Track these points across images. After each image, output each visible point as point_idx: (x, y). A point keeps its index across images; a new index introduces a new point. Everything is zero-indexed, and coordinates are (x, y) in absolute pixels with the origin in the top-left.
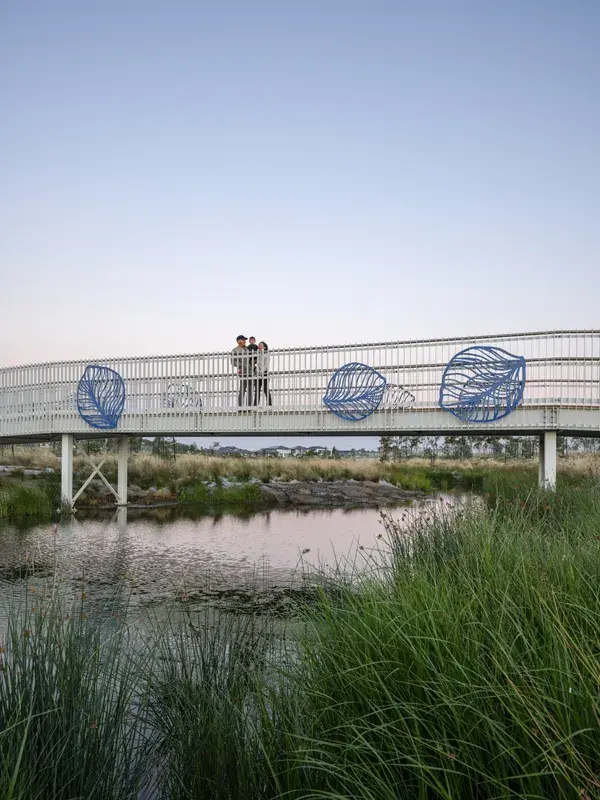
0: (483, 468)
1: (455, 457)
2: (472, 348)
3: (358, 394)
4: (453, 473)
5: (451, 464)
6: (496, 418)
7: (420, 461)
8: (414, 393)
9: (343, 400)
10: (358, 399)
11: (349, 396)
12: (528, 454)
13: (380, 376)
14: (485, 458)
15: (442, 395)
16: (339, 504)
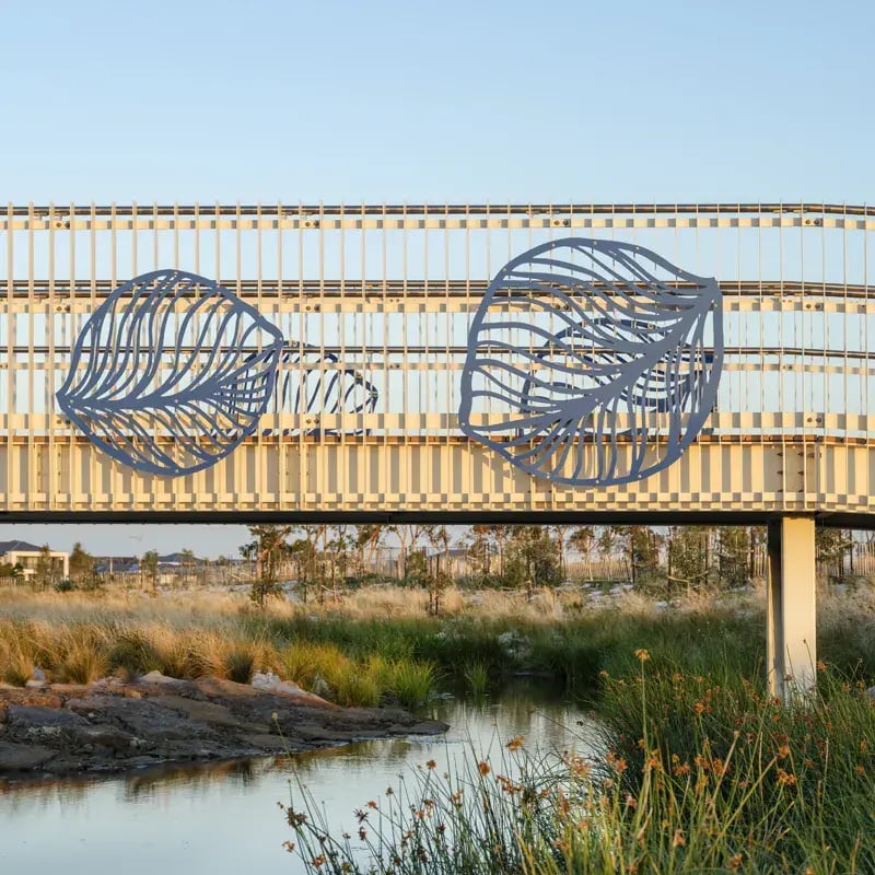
0: (600, 621)
1: (507, 582)
2: (559, 243)
3: (184, 383)
4: (505, 638)
5: (496, 605)
6: (639, 474)
7: (392, 595)
8: (376, 377)
9: (131, 401)
10: (184, 397)
11: (149, 390)
12: (736, 574)
13: (261, 323)
14: (603, 584)
15: (468, 393)
16: (113, 764)
